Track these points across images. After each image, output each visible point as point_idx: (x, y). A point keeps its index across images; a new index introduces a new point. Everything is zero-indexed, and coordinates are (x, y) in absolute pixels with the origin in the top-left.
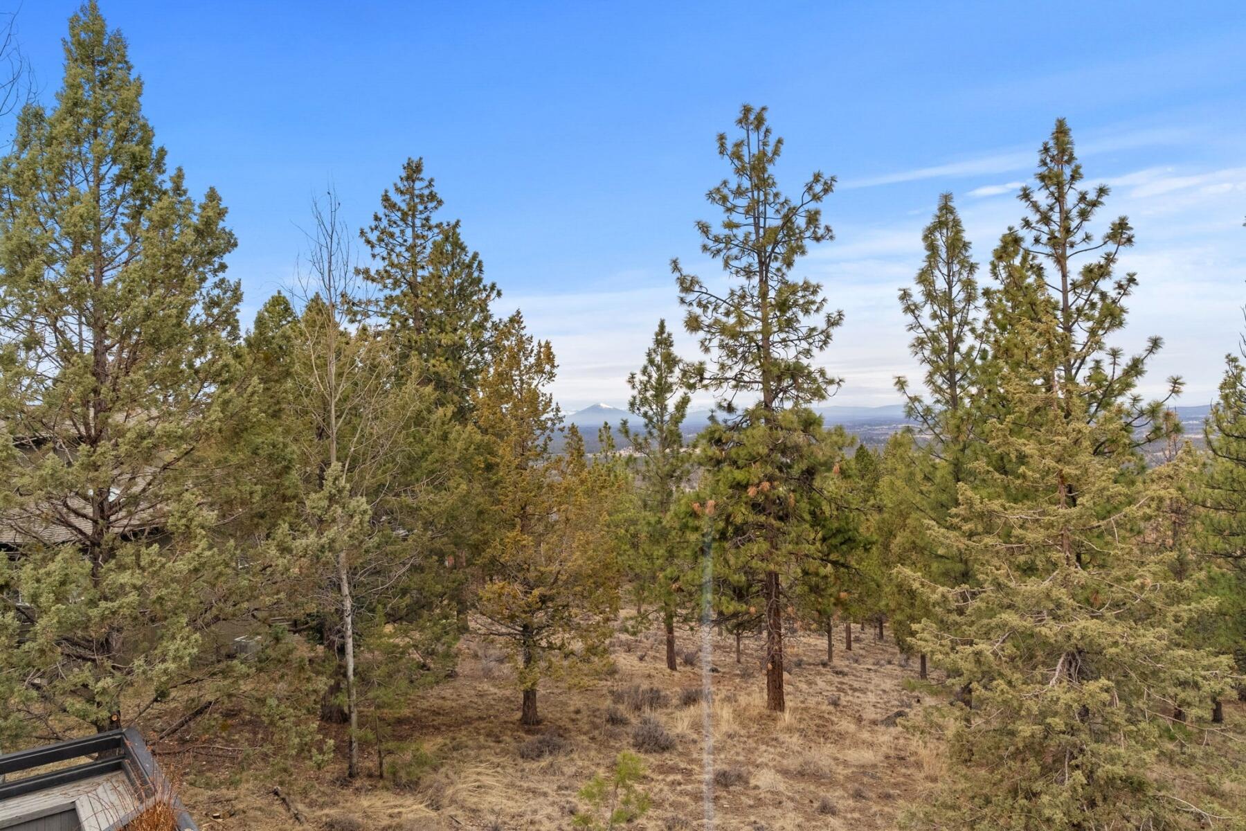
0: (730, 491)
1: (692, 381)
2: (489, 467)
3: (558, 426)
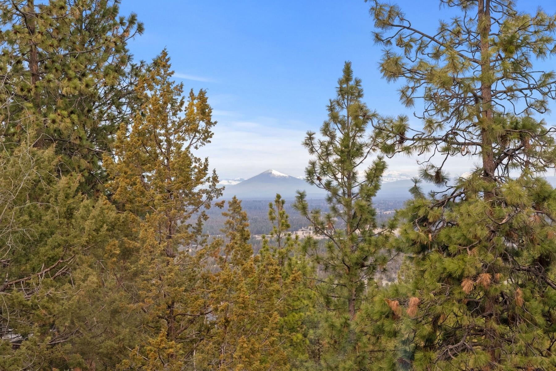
0: (439, 285)
3: (215, 200)
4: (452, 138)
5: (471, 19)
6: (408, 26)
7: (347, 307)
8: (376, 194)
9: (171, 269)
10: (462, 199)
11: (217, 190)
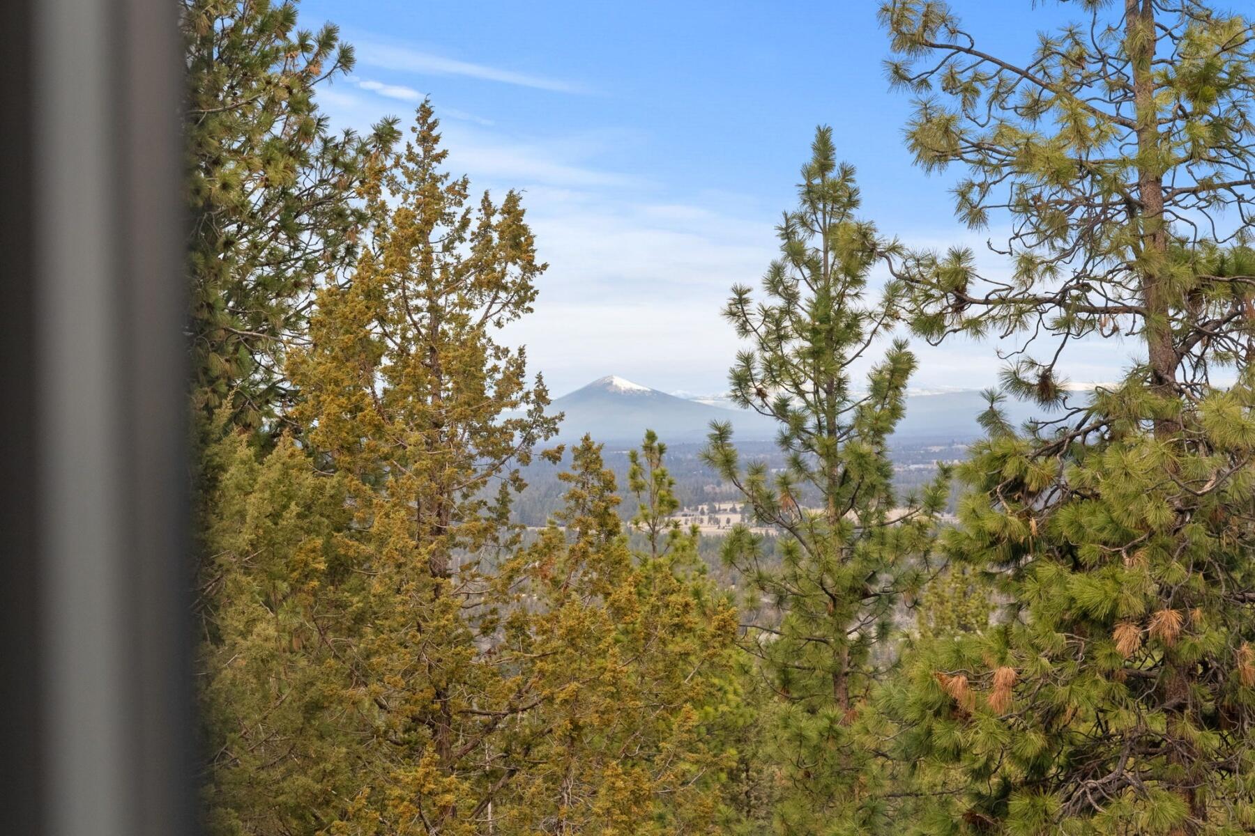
0: (1061, 636)
1: (932, 309)
2: (339, 569)
3: (541, 444)
4: (1078, 298)
5: (1109, 29)
6: (968, 46)
7: (830, 690)
8: (895, 428)
9: (446, 605)
10: (1102, 436)
11: (546, 421)
